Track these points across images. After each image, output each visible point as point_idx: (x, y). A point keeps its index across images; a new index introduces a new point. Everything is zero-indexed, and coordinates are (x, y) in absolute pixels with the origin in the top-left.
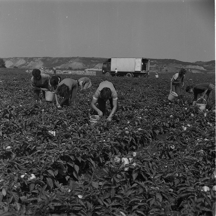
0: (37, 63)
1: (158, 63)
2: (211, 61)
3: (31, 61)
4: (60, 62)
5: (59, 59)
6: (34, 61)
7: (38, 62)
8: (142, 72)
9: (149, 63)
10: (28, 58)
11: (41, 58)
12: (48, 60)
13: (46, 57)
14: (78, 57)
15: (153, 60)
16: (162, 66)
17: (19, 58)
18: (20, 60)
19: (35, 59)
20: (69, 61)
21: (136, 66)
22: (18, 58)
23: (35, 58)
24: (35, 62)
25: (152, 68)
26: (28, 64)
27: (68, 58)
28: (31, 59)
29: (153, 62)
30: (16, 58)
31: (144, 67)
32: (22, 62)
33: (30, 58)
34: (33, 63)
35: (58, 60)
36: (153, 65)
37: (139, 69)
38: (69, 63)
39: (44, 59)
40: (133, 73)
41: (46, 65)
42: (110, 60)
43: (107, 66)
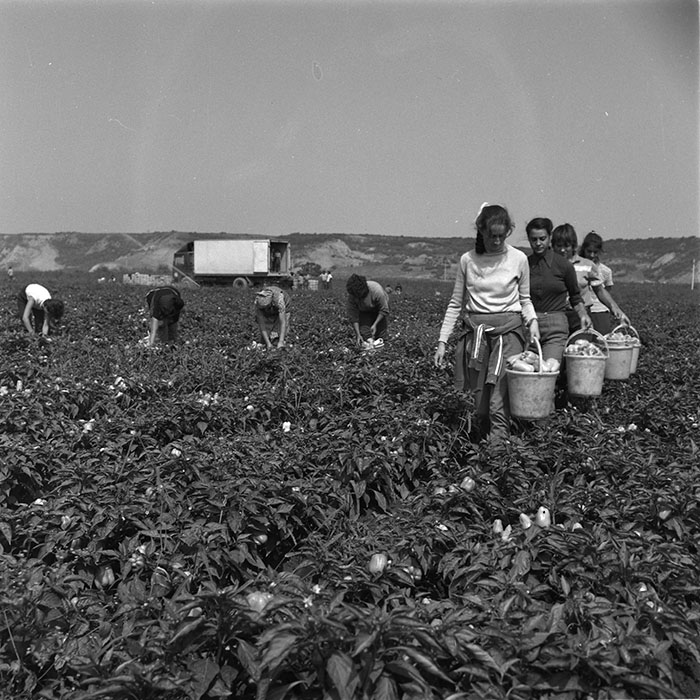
0: (36, 252)
1: (431, 250)
3: (16, 244)
4: (113, 248)
5: (109, 240)
6: (26, 246)
7: (38, 248)
8: (270, 274)
9: (289, 251)
10: (5, 237)
11: (48, 237)
12: (74, 241)
13: (64, 234)
14: (173, 231)
15: (416, 241)
16: (445, 259)
19: (30, 240)
20: (144, 244)
21: (256, 261)
23: (29, 237)
24: (31, 249)
25: (413, 268)
26: (4, 256)
28: (17, 239)
29: (416, 249)
31: (275, 264)
33: (12, 236)
34: (21, 253)
35: (107, 243)
36: (417, 255)
38: (143, 251)
39: (61, 237)
40: (250, 277)
41: (65, 260)
42: (190, 247)
43: (185, 261)
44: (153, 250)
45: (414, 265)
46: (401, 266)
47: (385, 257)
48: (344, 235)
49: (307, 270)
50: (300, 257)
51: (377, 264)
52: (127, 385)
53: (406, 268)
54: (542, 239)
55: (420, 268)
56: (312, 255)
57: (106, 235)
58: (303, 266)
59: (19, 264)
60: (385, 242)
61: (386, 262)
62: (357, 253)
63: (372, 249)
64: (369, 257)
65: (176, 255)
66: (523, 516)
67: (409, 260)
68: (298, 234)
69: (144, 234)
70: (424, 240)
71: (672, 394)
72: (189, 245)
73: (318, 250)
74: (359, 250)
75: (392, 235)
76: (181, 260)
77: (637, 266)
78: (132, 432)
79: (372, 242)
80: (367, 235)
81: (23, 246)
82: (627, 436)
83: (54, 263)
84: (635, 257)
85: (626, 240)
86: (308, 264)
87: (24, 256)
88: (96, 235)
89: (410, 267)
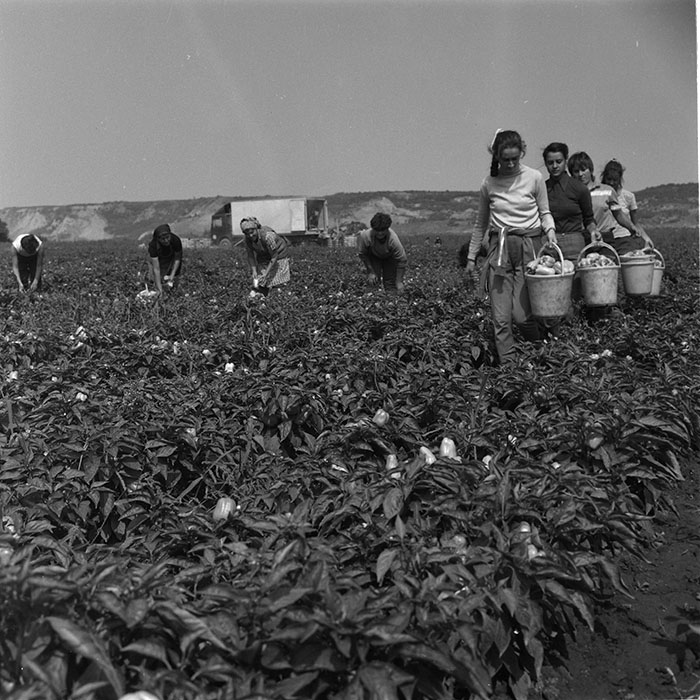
0: (86, 223)
2: (644, 188)
3: (65, 216)
4: (160, 215)
5: (156, 207)
6: (75, 217)
7: (87, 219)
8: (308, 233)
9: (326, 208)
10: (55, 209)
11: (97, 207)
12: (122, 210)
13: (112, 203)
14: (218, 197)
15: (462, 196)
17: (23, 210)
18: (28, 217)
19: (79, 210)
20: (190, 211)
21: (293, 220)
22: (21, 208)
23: (78, 208)
24: (80, 220)
25: (460, 223)
26: (54, 228)
27: (184, 201)
28: (66, 211)
29: (462, 203)
30: (15, 209)
31: (312, 220)
32: (34, 220)
33: (61, 207)
34: (71, 224)
35: (154, 211)
36: (463, 210)
37: (299, 224)
38: (190, 217)
39: (108, 207)
40: (288, 236)
41: (114, 229)
42: (227, 208)
43: (223, 223)
44: (199, 216)
45: (460, 220)
46: (447, 221)
47: (431, 213)
48: (389, 192)
49: (353, 229)
50: (345, 217)
51: (423, 220)
52: (88, 334)
53: (453, 223)
54: (558, 162)
55: (466, 223)
56: (357, 214)
57: (152, 203)
58: (348, 225)
59: (69, 235)
60: (430, 197)
61: (432, 218)
62: (402, 210)
63: (417, 205)
64: (415, 214)
65: (214, 218)
66: (424, 449)
67: (456, 215)
68: (342, 193)
69: (190, 200)
70: (470, 194)
71: (675, 322)
72: (226, 206)
73: (363, 209)
74: (406, 207)
75: (438, 190)
76: (219, 223)
77: (690, 211)
78: (54, 379)
79: (417, 199)
80: (412, 192)
81: (71, 217)
82: (600, 363)
83: (103, 233)
84: (687, 202)
85: (678, 185)
86: (353, 223)
87: (74, 227)
88: (144, 203)
89: (456, 222)
